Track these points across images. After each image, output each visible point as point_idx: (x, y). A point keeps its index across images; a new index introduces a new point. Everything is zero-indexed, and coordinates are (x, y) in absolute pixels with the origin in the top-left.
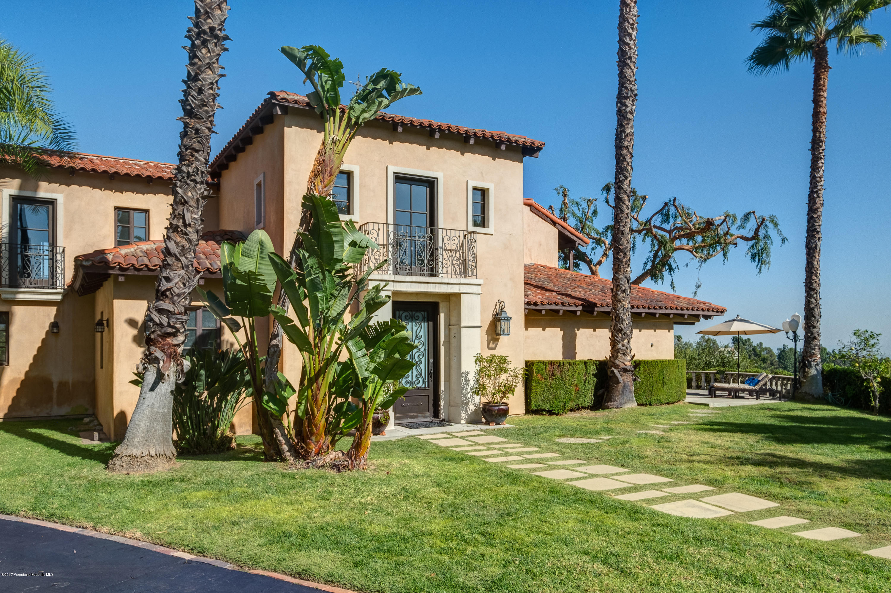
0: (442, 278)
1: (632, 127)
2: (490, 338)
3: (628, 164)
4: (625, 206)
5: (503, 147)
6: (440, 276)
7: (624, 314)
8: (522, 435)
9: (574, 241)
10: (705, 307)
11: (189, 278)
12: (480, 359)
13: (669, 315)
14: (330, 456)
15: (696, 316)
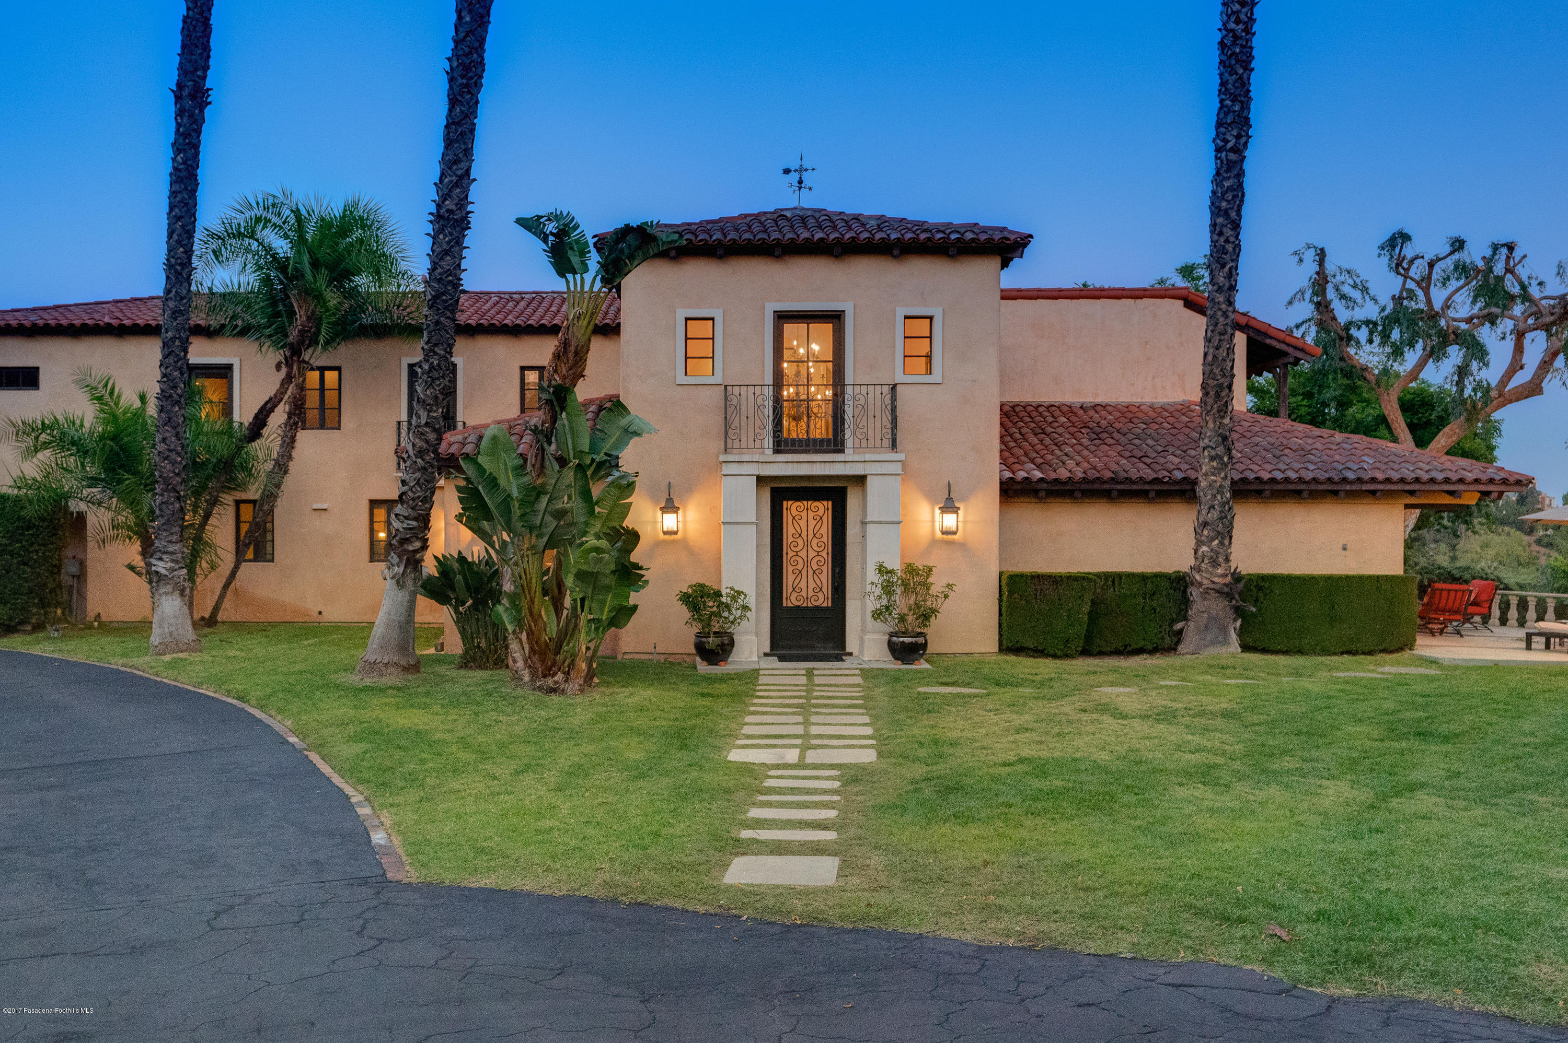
7: (1213, 496)
8: (895, 678)
9: (1286, 354)
10: (1470, 476)
11: (426, 481)
12: (881, 570)
13: (1373, 493)
14: (556, 678)
15: (1451, 493)
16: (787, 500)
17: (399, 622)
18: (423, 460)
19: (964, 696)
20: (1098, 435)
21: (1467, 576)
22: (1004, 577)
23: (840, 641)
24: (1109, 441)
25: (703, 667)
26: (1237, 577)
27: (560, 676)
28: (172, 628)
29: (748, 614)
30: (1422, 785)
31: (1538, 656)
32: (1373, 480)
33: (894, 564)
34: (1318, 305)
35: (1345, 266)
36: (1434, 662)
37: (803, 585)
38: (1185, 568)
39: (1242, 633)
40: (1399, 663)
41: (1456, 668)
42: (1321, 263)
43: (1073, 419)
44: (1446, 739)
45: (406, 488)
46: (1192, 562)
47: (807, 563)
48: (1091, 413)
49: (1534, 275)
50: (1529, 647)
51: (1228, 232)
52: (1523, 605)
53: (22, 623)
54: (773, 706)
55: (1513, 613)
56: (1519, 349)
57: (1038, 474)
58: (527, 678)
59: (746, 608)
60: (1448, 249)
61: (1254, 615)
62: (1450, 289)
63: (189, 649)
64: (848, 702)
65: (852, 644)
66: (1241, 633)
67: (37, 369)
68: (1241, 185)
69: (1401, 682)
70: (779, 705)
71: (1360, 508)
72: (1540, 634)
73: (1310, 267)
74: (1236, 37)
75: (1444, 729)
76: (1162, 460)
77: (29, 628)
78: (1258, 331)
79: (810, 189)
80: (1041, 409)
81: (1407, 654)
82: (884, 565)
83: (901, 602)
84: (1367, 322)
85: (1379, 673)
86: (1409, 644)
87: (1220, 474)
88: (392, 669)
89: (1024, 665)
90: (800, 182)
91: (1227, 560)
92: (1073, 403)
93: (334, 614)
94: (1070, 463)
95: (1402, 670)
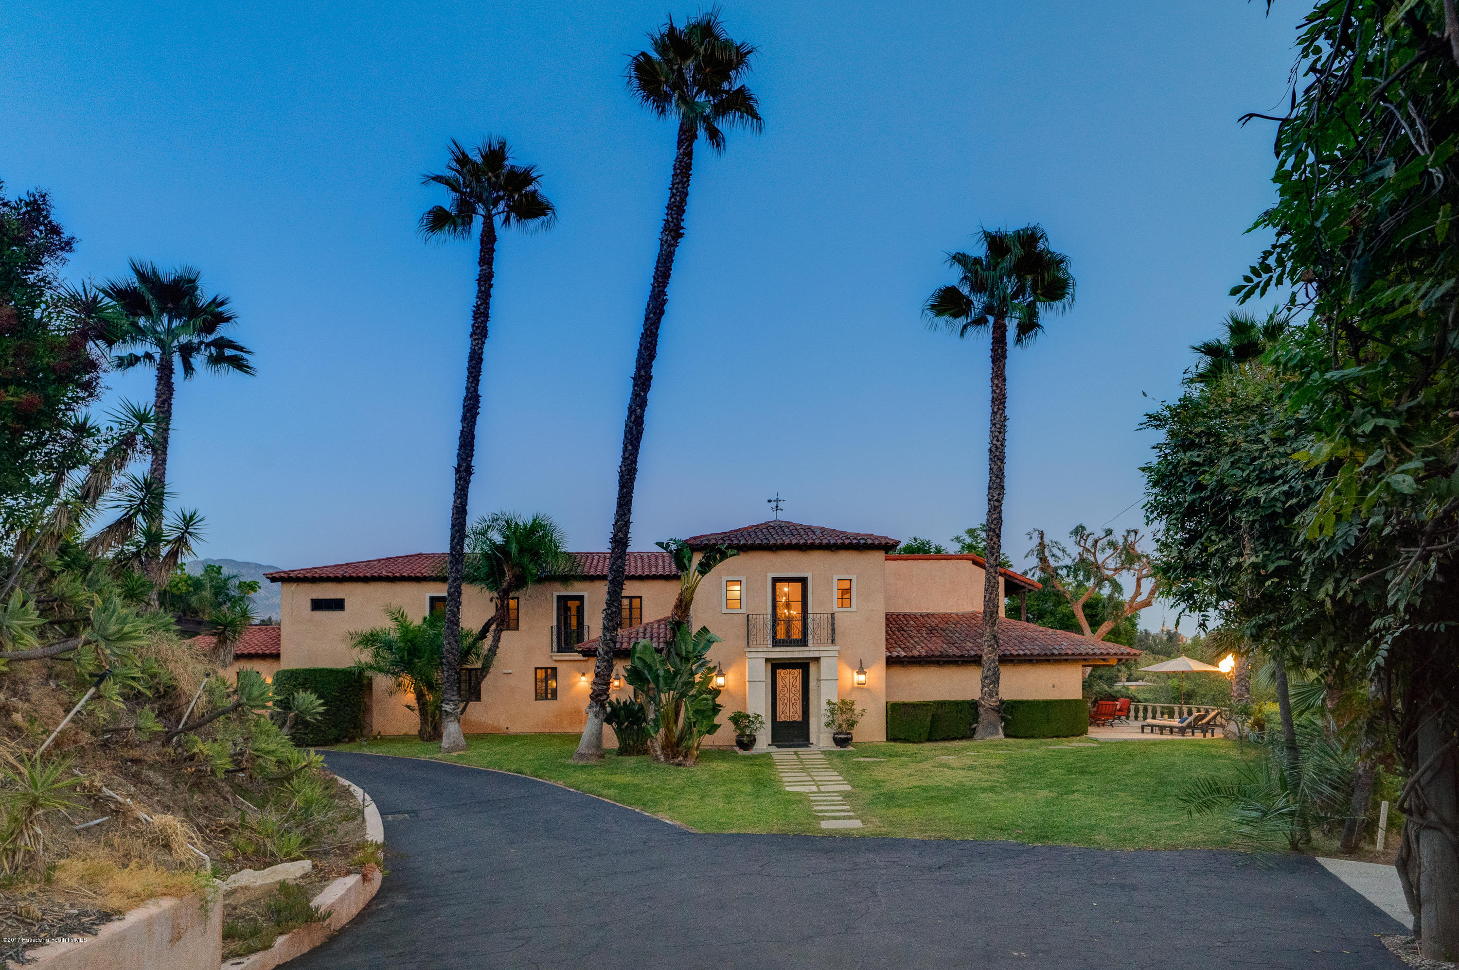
0: (812, 646)
8: (840, 755)
9: (1024, 587)
10: (1113, 652)
11: (609, 666)
12: (829, 703)
13: (1066, 660)
14: (679, 759)
15: (1104, 660)
16: (780, 669)
17: (596, 734)
18: (608, 656)
19: (877, 762)
20: (931, 631)
21: (1118, 695)
22: (889, 705)
23: (807, 738)
24: (937, 634)
25: (741, 752)
26: (1002, 702)
27: (681, 758)
28: (455, 739)
29: (762, 725)
30: (1077, 791)
31: (1148, 736)
32: (1067, 654)
33: (835, 700)
34: (1041, 559)
35: (1054, 540)
36: (1096, 740)
37: (787, 710)
38: (977, 698)
39: (1005, 729)
40: (1080, 741)
41: (1106, 743)
42: (1042, 538)
43: (917, 622)
44: (1092, 774)
46: (980, 695)
47: (789, 700)
50: (1143, 732)
51: (995, 539)
52: (1145, 710)
53: (345, 737)
54: (788, 768)
55: (1141, 714)
56: (1139, 585)
57: (903, 654)
58: (662, 759)
59: (760, 722)
60: (1104, 534)
61: (1010, 720)
62: (1106, 555)
63: (464, 749)
64: (823, 765)
65: (813, 738)
67: (344, 600)
68: (1000, 517)
69: (1079, 750)
70: (790, 768)
71: (1060, 667)
72: (1148, 726)
73: (1036, 540)
74: (997, 448)
75: (1092, 770)
76: (964, 645)
77: (347, 740)
78: (1010, 576)
79: (783, 511)
80: (900, 617)
81: (1084, 736)
82: (830, 700)
83: (840, 719)
84: (1066, 567)
86: (1085, 732)
87: (993, 652)
88: (594, 757)
89: (900, 747)
90: (777, 507)
91: (997, 694)
92: (916, 613)
93: (515, 729)
94: (919, 647)
95: (1081, 745)
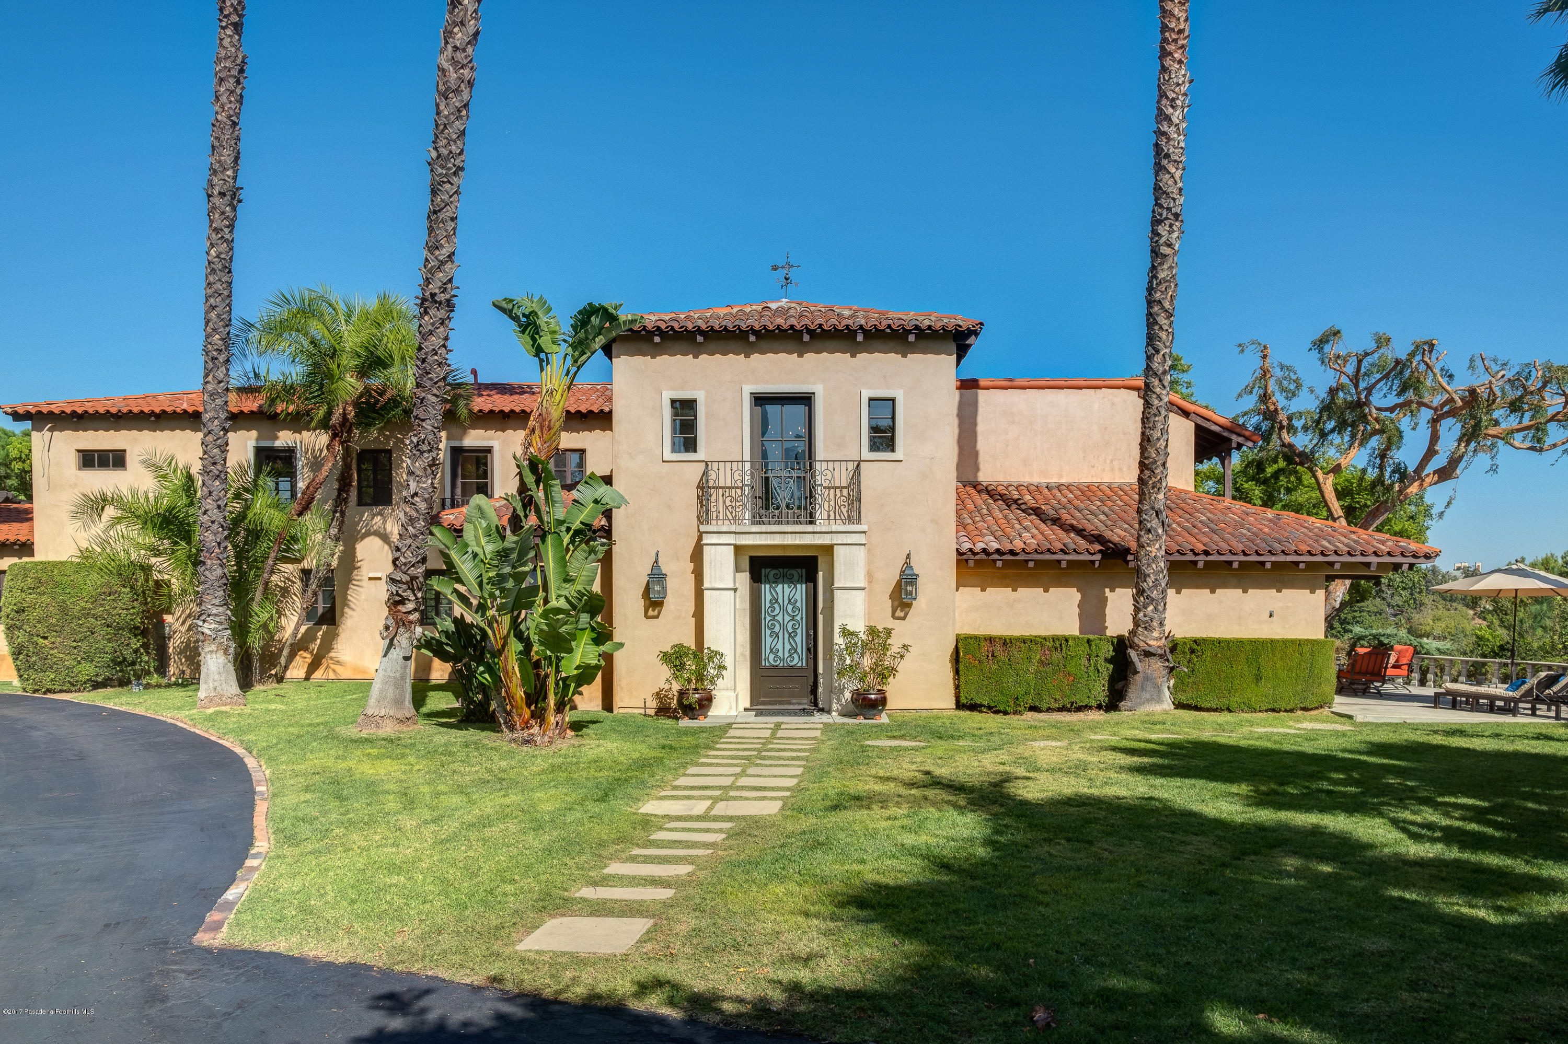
0: (821, 524)
1: (1171, 268)
2: (896, 603)
3: (1161, 328)
4: (1154, 396)
5: (911, 338)
6: (818, 522)
7: (1149, 565)
8: (850, 732)
9: (1229, 440)
10: (1384, 549)
11: (418, 547)
12: (844, 632)
13: (1296, 564)
14: (532, 731)
15: (1367, 565)
16: (766, 568)
17: (394, 678)
18: (414, 528)
20: (1057, 511)
22: (961, 639)
23: (814, 699)
25: (684, 721)
26: (1171, 640)
28: (216, 684)
29: (724, 672)
32: (1297, 552)
33: (856, 626)
35: (1284, 362)
37: (780, 648)
38: (1125, 632)
40: (1317, 720)
41: (1370, 724)
43: (1038, 496)
45: (398, 554)
46: (1130, 626)
47: (783, 626)
48: (1056, 491)
49: (1446, 367)
50: (1436, 706)
54: (723, 757)
57: (995, 545)
59: (722, 667)
60: (1373, 345)
61: (1187, 676)
63: (232, 702)
64: (794, 754)
65: (822, 699)
66: (1174, 691)
67: (126, 452)
69: (1311, 738)
70: (732, 757)
71: (1285, 577)
73: (1254, 362)
78: (1204, 418)
79: (796, 285)
80: (1010, 489)
81: (1326, 711)
82: (847, 627)
83: (864, 663)
84: (1306, 413)
85: (1295, 729)
86: (1327, 705)
87: (1154, 545)
88: (388, 722)
91: (1161, 624)
92: (1040, 483)
95: (1317, 726)
